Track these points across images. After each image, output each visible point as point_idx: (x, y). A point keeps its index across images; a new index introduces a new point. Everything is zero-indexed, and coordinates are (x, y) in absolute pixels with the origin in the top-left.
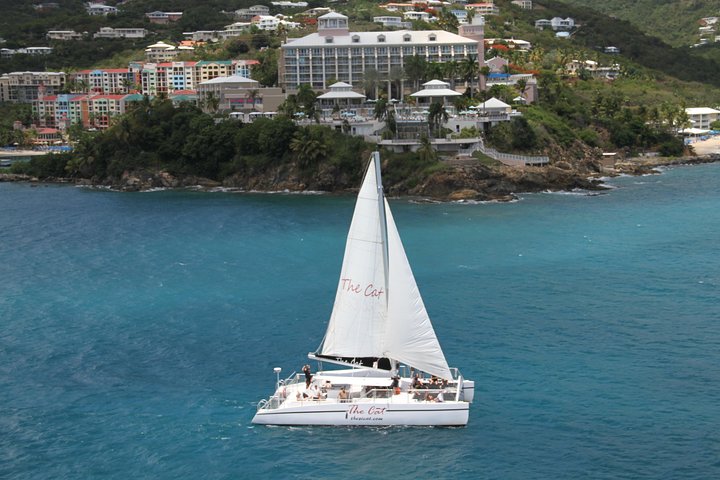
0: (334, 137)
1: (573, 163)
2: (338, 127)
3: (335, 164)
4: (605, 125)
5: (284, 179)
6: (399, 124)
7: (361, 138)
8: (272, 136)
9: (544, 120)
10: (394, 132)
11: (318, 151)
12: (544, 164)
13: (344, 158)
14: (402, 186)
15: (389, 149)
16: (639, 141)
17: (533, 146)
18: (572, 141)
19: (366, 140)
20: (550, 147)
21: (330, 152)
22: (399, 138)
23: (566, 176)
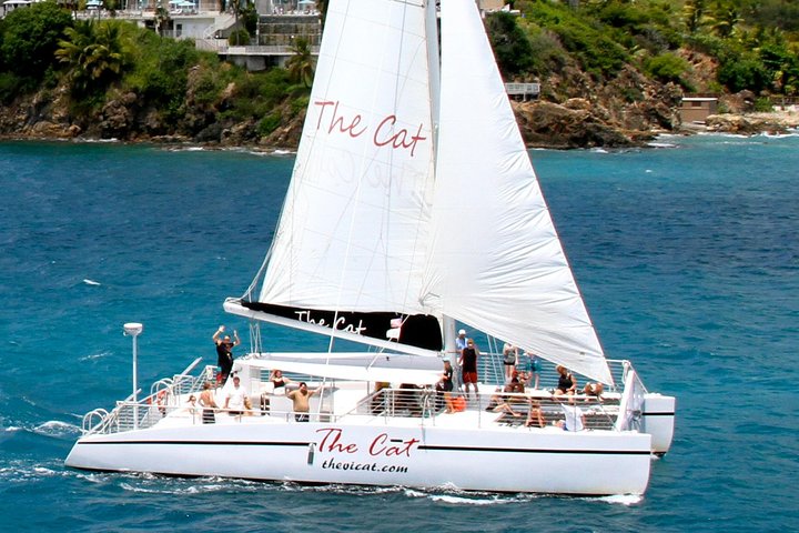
0: (140, 40)
1: (617, 109)
2: (149, 23)
3: (135, 90)
4: (706, 48)
5: (43, 119)
6: (264, 20)
7: (190, 43)
8: (26, 36)
9: (562, 26)
10: (253, 35)
11: (104, 65)
12: (530, 97)
13: (153, 78)
14: (247, 129)
15: (239, 62)
16: (777, 84)
17: (524, 68)
18: (617, 67)
19: (199, 46)
20: (564, 74)
21: (129, 67)
22: (261, 44)
23: (569, 119)
